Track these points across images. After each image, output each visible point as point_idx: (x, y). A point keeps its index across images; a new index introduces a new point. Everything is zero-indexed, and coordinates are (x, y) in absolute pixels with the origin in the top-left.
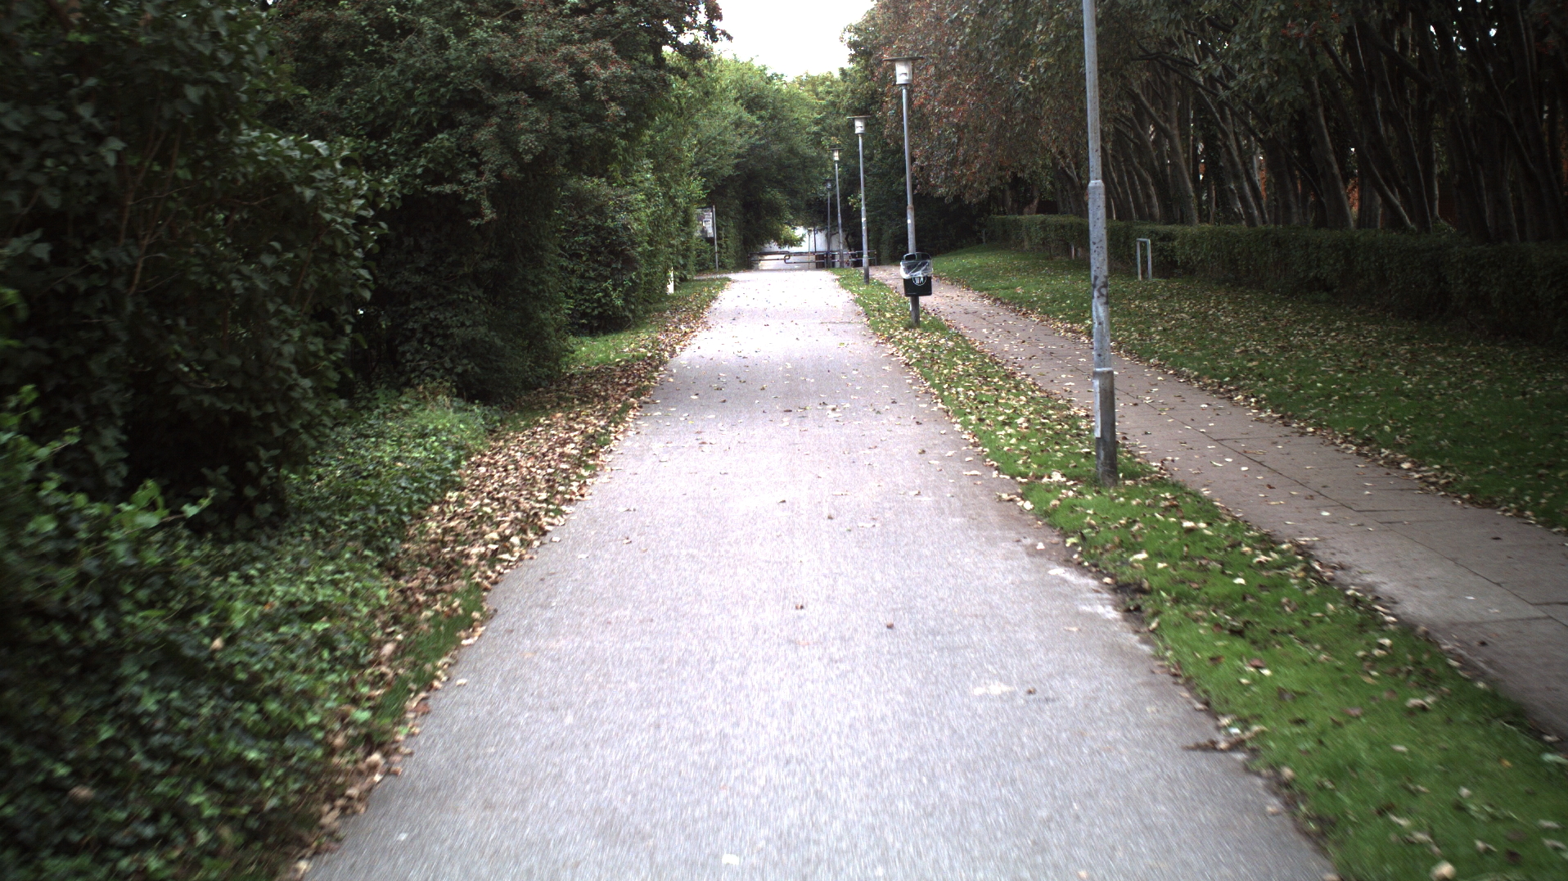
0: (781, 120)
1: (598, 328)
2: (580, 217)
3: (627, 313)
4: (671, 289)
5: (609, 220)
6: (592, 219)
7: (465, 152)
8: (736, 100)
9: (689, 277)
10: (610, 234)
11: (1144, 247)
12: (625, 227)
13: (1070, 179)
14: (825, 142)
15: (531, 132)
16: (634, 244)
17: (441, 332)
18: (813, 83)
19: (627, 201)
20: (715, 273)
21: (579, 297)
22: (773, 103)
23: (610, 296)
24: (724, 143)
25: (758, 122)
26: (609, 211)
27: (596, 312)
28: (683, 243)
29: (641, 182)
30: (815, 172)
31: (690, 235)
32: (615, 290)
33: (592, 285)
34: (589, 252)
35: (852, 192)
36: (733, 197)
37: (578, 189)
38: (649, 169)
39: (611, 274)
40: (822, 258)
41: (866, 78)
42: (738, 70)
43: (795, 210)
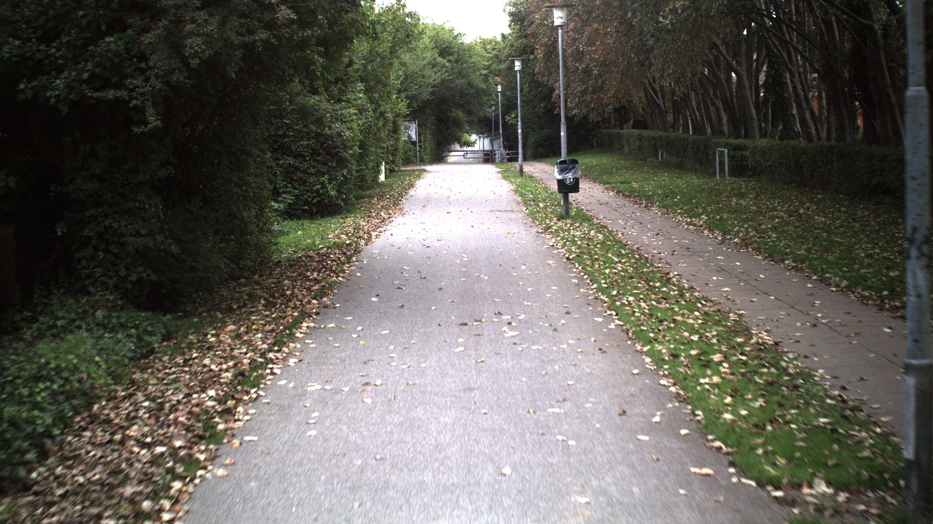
0: (462, 63)
1: (317, 213)
2: (305, 126)
3: (340, 202)
4: (382, 178)
5: (327, 129)
6: (313, 128)
7: (134, 57)
8: (433, 49)
9: (396, 169)
10: (327, 139)
11: (721, 154)
12: (339, 134)
13: (658, 105)
14: (491, 81)
15: (198, 35)
16: (346, 147)
17: (116, 239)
18: (484, 43)
19: (342, 114)
20: (417, 165)
21: (303, 188)
22: (458, 52)
23: (326, 188)
24: (423, 76)
25: (447, 64)
26: (327, 122)
27: (315, 201)
28: (392, 145)
29: (355, 99)
30: (485, 99)
31: (397, 139)
32: (330, 183)
33: (312, 179)
34: (311, 153)
35: (508, 113)
36: (430, 114)
37: (303, 104)
38: (362, 90)
39: (328, 171)
40: (488, 155)
41: (520, 37)
42: (435, 29)
43: (471, 124)
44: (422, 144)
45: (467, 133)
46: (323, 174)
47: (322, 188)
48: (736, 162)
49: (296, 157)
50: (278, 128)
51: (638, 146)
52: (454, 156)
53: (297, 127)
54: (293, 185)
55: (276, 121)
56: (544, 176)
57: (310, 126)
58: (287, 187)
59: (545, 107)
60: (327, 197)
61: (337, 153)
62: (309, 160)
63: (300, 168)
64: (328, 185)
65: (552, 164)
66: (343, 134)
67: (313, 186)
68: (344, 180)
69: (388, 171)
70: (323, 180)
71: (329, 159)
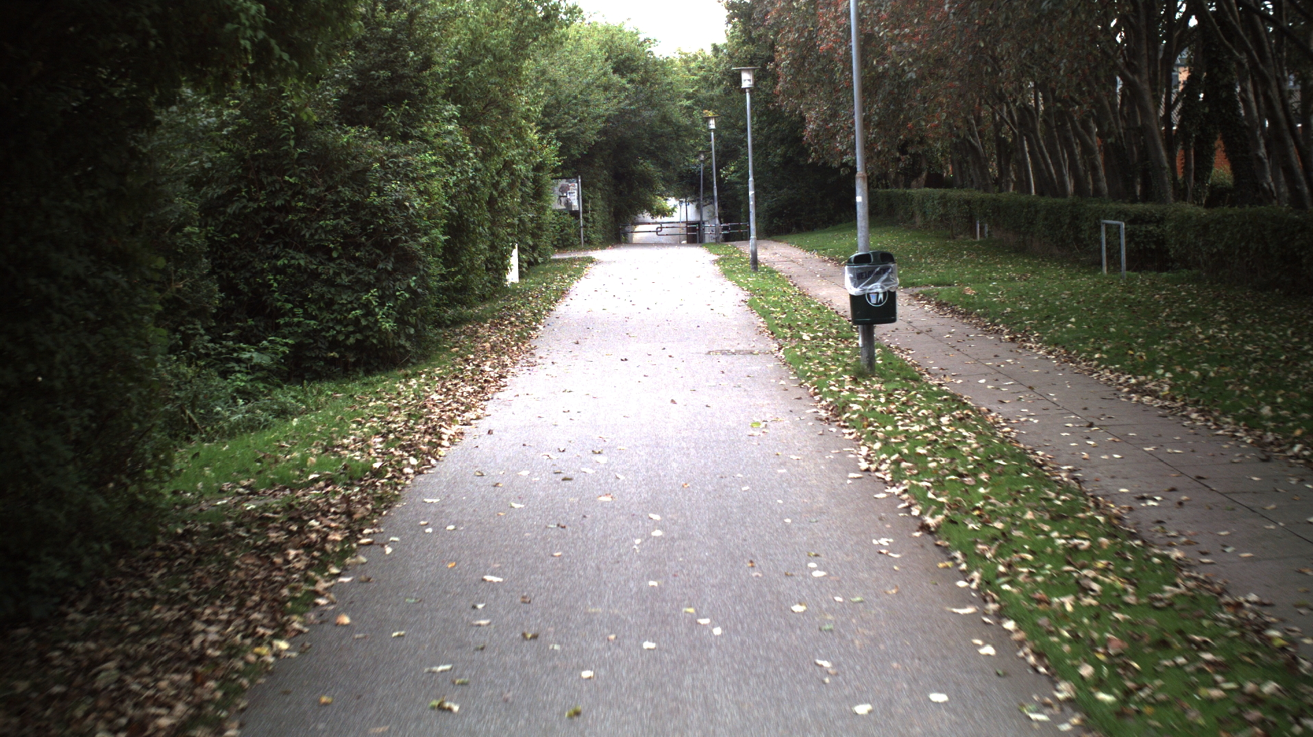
0: (653, 84)
1: (355, 364)
2: (328, 189)
3: (403, 342)
4: (512, 277)
5: (373, 194)
6: (347, 193)
8: (604, 60)
9: (541, 259)
10: (374, 215)
11: (1113, 232)
12: (399, 204)
13: (973, 147)
14: (698, 115)
16: (413, 231)
18: (686, 60)
19: (408, 164)
20: (580, 250)
21: (327, 315)
22: (645, 67)
23: (375, 315)
24: (587, 103)
25: (628, 86)
26: (373, 178)
27: (352, 340)
28: (531, 220)
29: (437, 135)
30: (688, 143)
31: (541, 210)
32: (382, 305)
33: (345, 298)
34: (341, 244)
35: (725, 164)
36: (601, 166)
37: (324, 144)
38: (454, 116)
39: (378, 279)
40: (694, 230)
41: (744, 43)
42: (607, 30)
43: (667, 181)
44: (589, 215)
45: (661, 195)
46: (368, 287)
47: (364, 316)
48: (1137, 244)
49: (311, 252)
50: (273, 194)
51: (941, 216)
52: (643, 230)
53: (313, 191)
54: (305, 311)
55: (270, 179)
56: (794, 270)
57: (340, 188)
58: (295, 315)
59: (784, 156)
60: (376, 332)
61: (395, 242)
62: (338, 258)
63: (321, 274)
64: (377, 310)
65: (800, 246)
66: (407, 204)
67: (346, 311)
68: (410, 298)
69: (525, 265)
70: (367, 299)
71: (378, 255)
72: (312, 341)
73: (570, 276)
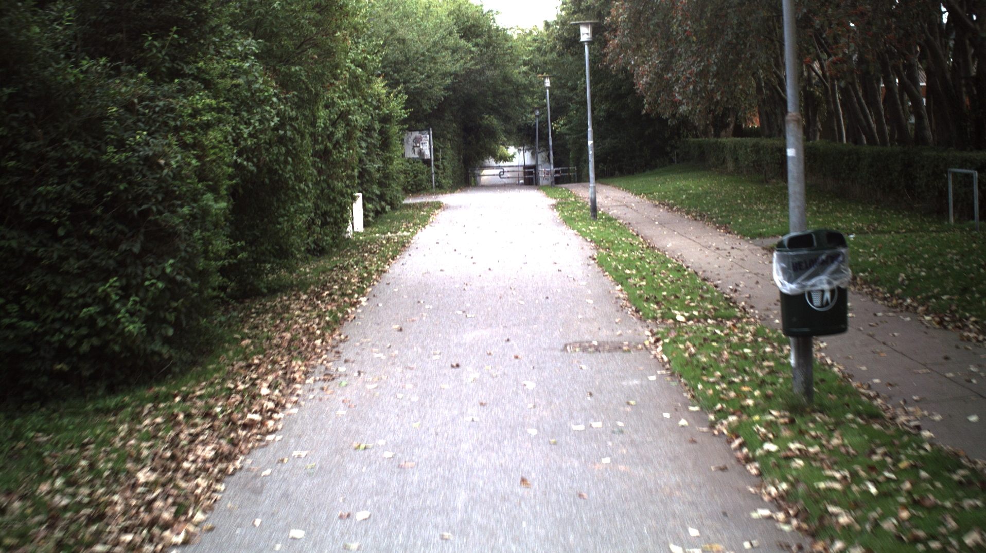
0: (495, 48)
2: (51, 143)
3: (157, 347)
19: (169, 109)
20: (431, 194)
21: (51, 314)
22: (489, 34)
23: (115, 313)
24: (434, 61)
25: (473, 49)
26: (111, 130)
30: (526, 99)
33: (75, 290)
35: (556, 119)
43: (509, 133)
44: (439, 163)
45: (503, 145)
46: (106, 274)
47: (102, 313)
49: (28, 229)
52: (488, 175)
54: (22, 308)
56: (630, 216)
60: (118, 335)
61: (145, 214)
62: (67, 235)
63: (41, 259)
64: (118, 306)
65: (628, 189)
66: (162, 162)
67: (76, 307)
68: (166, 288)
69: (372, 214)
70: (104, 291)
71: (122, 232)
72: (29, 349)
73: (415, 225)
